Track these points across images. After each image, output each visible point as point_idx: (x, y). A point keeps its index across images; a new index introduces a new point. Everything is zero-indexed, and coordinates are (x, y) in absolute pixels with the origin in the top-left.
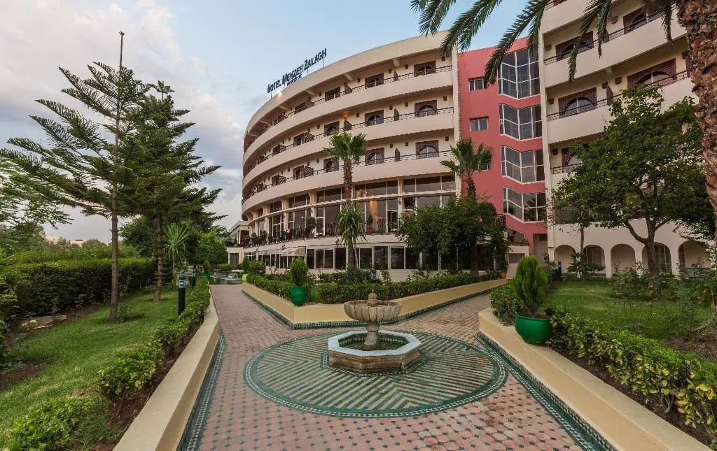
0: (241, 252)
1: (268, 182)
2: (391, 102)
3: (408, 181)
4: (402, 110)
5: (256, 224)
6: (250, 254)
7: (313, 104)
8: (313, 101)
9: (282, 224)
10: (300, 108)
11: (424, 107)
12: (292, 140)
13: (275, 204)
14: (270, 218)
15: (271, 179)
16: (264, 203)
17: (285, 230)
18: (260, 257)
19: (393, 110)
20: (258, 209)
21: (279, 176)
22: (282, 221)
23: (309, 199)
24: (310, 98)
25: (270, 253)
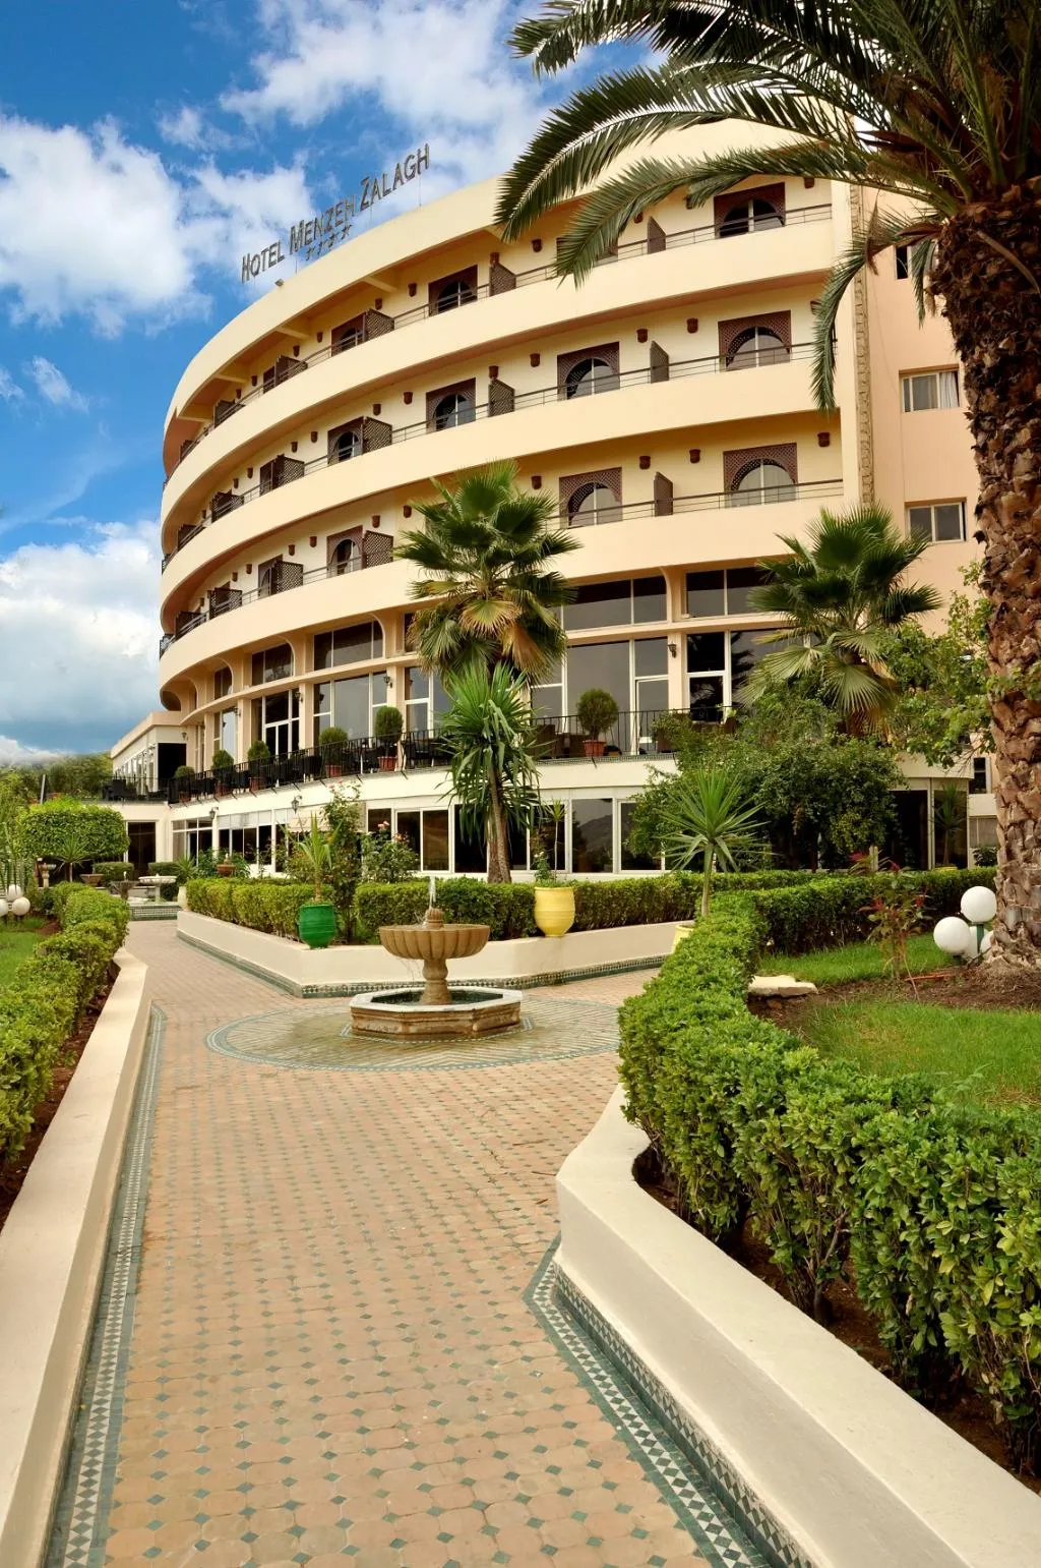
0: (166, 819)
1: (248, 582)
2: (641, 319)
3: (702, 580)
4: (677, 345)
5: (209, 723)
6: (192, 824)
7: (389, 325)
8: (388, 310)
9: (296, 725)
10: (348, 336)
11: (748, 335)
12: (323, 438)
13: (270, 656)
14: (255, 702)
15: (255, 570)
16: (236, 654)
17: (302, 745)
18: (224, 834)
19: (647, 345)
20: (217, 674)
21: (279, 561)
22: (296, 713)
23: (379, 635)
24: (379, 303)
25: (254, 823)
